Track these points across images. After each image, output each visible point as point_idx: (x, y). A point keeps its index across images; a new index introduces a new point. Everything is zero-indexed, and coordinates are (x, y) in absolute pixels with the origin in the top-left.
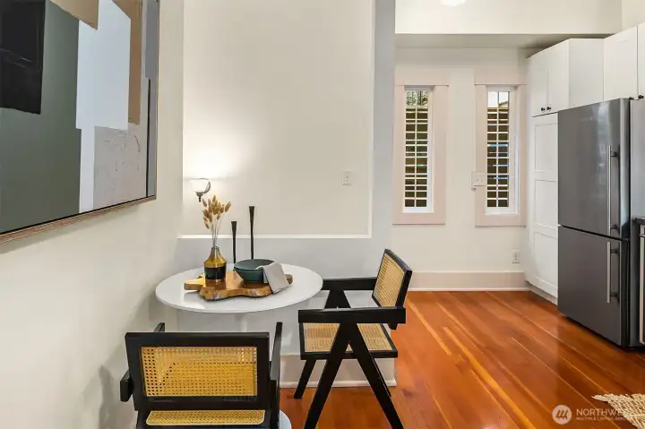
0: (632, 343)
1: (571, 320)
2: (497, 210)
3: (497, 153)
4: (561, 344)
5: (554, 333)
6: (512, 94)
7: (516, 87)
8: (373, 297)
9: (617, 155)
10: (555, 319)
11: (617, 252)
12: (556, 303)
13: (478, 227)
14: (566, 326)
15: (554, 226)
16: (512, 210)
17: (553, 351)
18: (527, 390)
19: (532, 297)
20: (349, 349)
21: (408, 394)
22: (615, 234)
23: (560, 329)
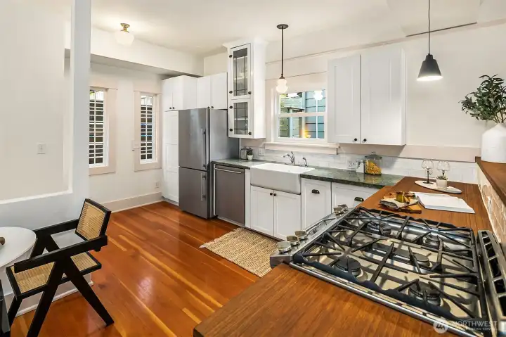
0: (211, 216)
1: (185, 212)
2: (147, 161)
3: (146, 129)
4: (180, 225)
5: (177, 221)
6: (154, 97)
7: (156, 95)
8: (76, 233)
9: (205, 133)
10: (178, 213)
11: (205, 177)
12: (178, 205)
13: (135, 172)
14: (183, 215)
15: (177, 167)
16: (154, 160)
17: (177, 229)
18: (163, 251)
19: (165, 204)
20: (64, 276)
21: (102, 286)
22: (205, 169)
23: (180, 217)
